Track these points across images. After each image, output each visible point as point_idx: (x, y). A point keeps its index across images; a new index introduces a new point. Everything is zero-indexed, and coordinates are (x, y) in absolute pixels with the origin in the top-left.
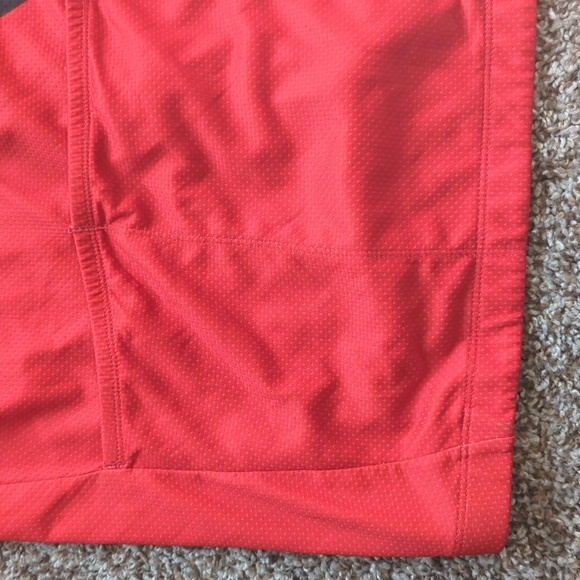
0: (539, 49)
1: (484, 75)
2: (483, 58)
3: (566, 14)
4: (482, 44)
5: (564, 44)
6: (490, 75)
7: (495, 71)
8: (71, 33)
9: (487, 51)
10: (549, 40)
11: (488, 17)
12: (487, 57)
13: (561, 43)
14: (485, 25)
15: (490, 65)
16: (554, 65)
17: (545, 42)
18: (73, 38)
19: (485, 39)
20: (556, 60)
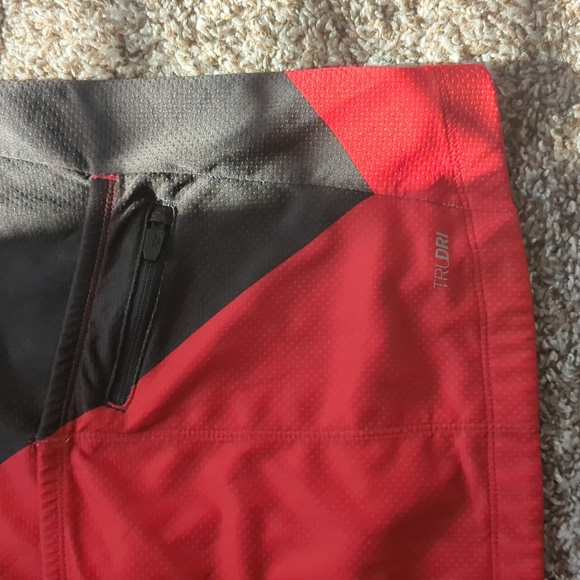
0: (547, 512)
1: (491, 543)
2: (488, 525)
3: (573, 474)
4: (487, 512)
5: (572, 506)
6: (496, 543)
7: (503, 539)
8: (46, 510)
9: (493, 518)
10: (557, 503)
11: (492, 483)
12: (493, 525)
13: (570, 504)
14: (488, 491)
15: (496, 533)
16: (563, 527)
17: (553, 504)
18: (47, 517)
19: (489, 506)
20: (565, 521)
